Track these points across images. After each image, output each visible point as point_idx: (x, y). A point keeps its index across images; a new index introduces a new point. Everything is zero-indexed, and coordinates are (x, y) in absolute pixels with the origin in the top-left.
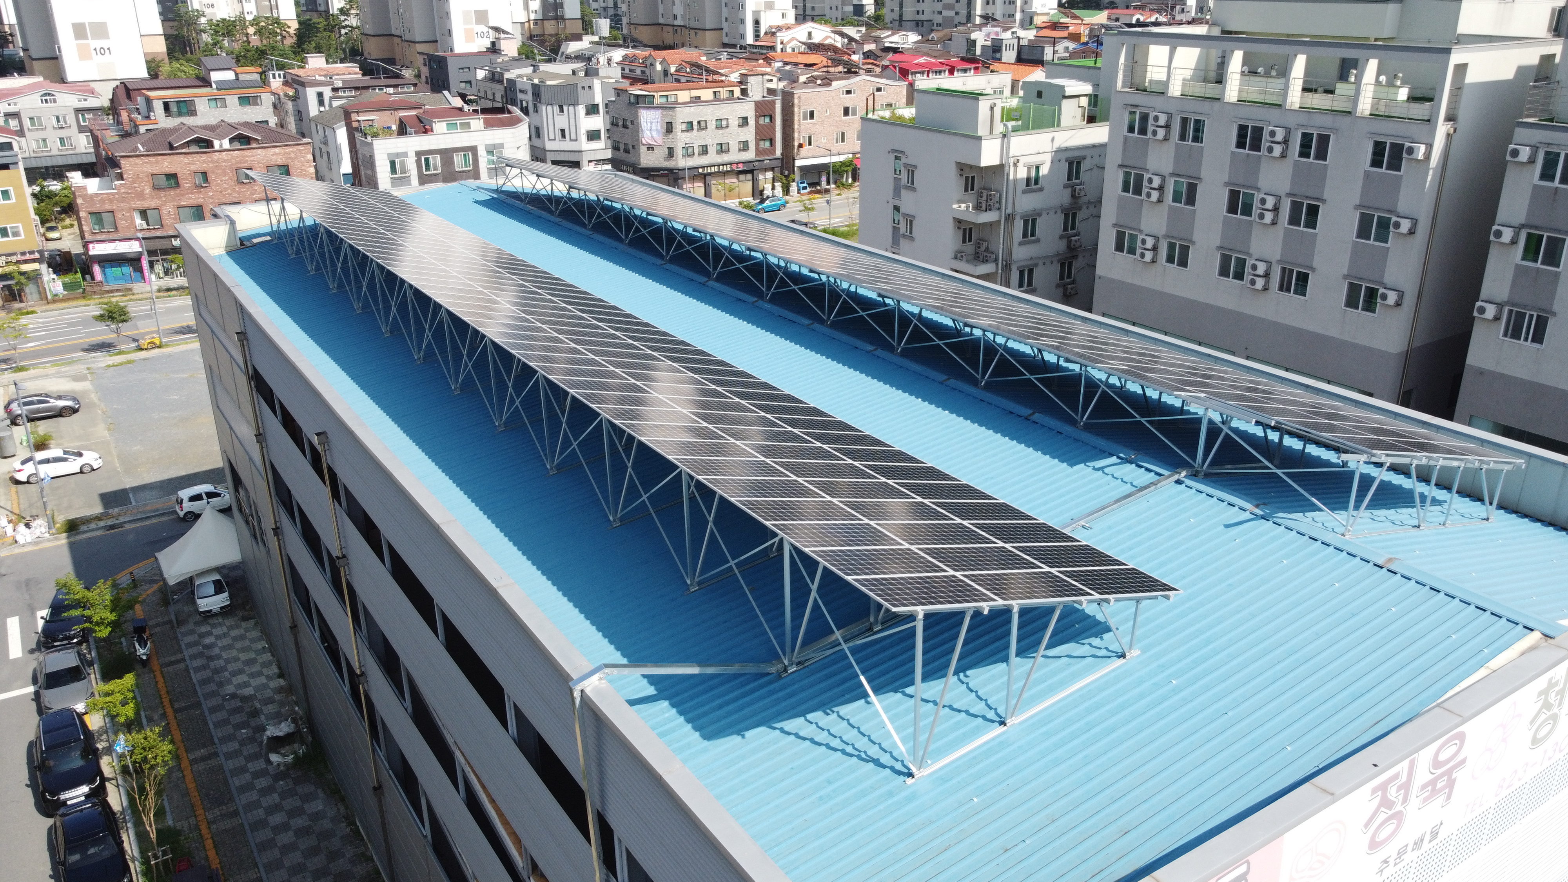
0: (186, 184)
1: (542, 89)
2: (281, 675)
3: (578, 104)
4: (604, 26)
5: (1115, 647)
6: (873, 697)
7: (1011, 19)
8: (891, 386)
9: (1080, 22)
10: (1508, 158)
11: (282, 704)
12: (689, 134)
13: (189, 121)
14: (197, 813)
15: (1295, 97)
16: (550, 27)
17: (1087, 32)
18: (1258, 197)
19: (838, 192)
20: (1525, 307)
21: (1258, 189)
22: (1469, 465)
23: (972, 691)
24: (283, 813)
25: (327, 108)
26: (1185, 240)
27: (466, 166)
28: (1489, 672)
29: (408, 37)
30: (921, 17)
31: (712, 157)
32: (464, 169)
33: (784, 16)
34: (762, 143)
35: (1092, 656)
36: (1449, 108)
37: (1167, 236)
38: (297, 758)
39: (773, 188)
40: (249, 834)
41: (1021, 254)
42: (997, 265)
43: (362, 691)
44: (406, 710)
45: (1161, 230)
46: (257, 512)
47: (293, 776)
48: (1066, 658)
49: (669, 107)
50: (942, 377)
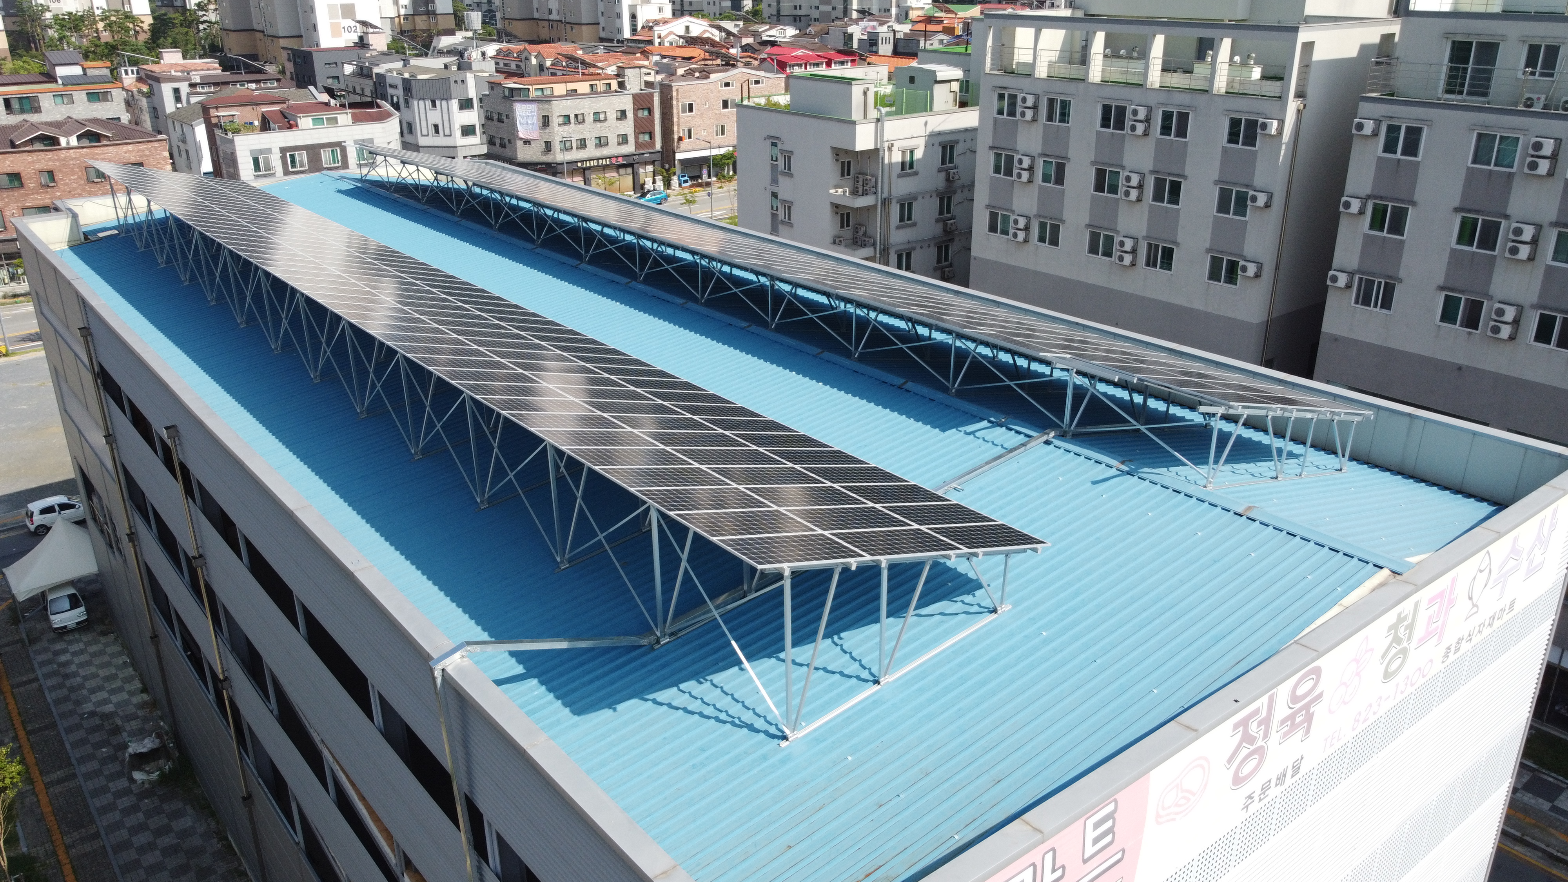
0: (31, 184)
1: (413, 83)
2: (144, 690)
3: (451, 99)
4: (476, 19)
5: (987, 603)
6: (746, 664)
7: (887, 14)
8: (766, 361)
9: (953, 16)
10: (1354, 131)
11: (146, 720)
12: (566, 128)
13: (33, 118)
14: (54, 838)
15: (1155, 77)
16: (421, 23)
17: (961, 25)
18: (1123, 174)
19: (720, 185)
20: (1373, 275)
21: (1123, 167)
22: (1322, 417)
23: (846, 652)
24: (149, 832)
25: (185, 105)
26: (1056, 219)
27: (334, 162)
28: (1342, 608)
29: (270, 31)
30: (799, 12)
31: (591, 151)
32: (332, 161)
33: (660, 10)
34: (641, 136)
35: (964, 613)
36: (1298, 85)
37: (1037, 216)
38: (163, 776)
39: (654, 182)
40: (111, 856)
41: (899, 237)
42: (875, 249)
43: (226, 697)
44: (272, 712)
45: (1033, 211)
46: (111, 519)
47: (159, 793)
48: (939, 616)
49: (545, 100)
50: (816, 350)
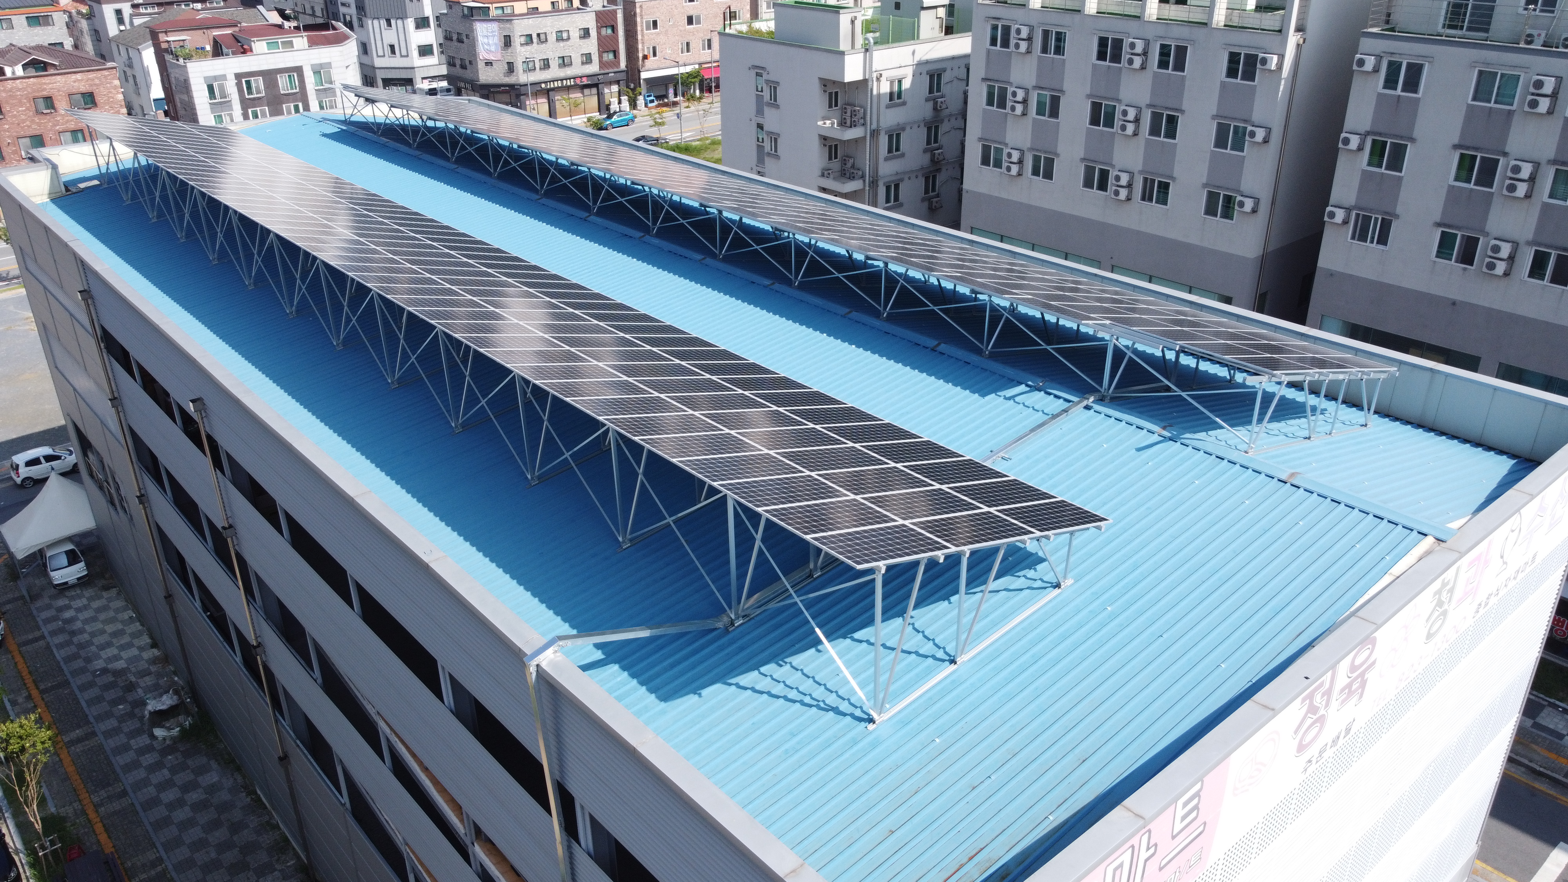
1: (367, 1)
2: (154, 645)
3: (407, 18)
5: (1050, 577)
6: (826, 643)
8: (795, 322)
10: (1355, 67)
11: (159, 675)
12: (528, 48)
14: (81, 797)
15: (1152, 8)
18: (1119, 108)
19: (686, 104)
20: (1371, 211)
21: (1119, 101)
22: (1352, 377)
23: (918, 631)
24: (176, 789)
25: (128, 27)
26: (1050, 153)
27: (292, 89)
31: (554, 72)
32: (290, 91)
34: (605, 55)
35: (1028, 588)
36: (1298, 19)
37: (1031, 149)
38: (183, 731)
39: (620, 102)
40: (142, 814)
41: (887, 169)
42: (864, 181)
43: (260, 663)
44: (316, 681)
45: (1026, 144)
46: (114, 479)
47: (181, 749)
48: (1004, 592)
49: (506, 19)
50: (843, 310)
